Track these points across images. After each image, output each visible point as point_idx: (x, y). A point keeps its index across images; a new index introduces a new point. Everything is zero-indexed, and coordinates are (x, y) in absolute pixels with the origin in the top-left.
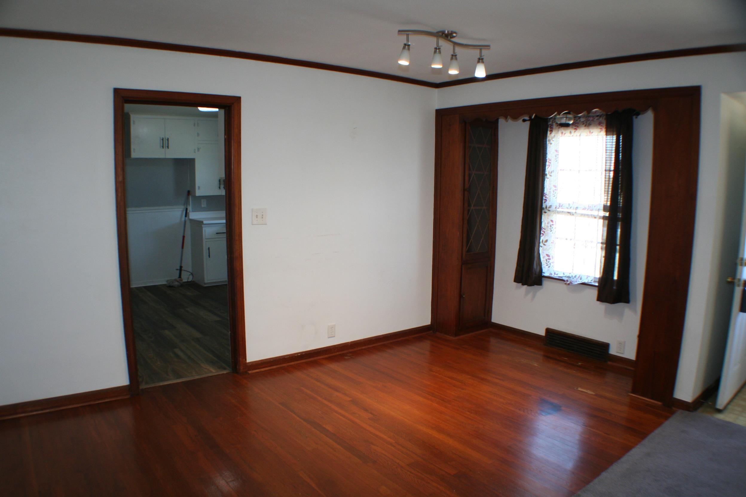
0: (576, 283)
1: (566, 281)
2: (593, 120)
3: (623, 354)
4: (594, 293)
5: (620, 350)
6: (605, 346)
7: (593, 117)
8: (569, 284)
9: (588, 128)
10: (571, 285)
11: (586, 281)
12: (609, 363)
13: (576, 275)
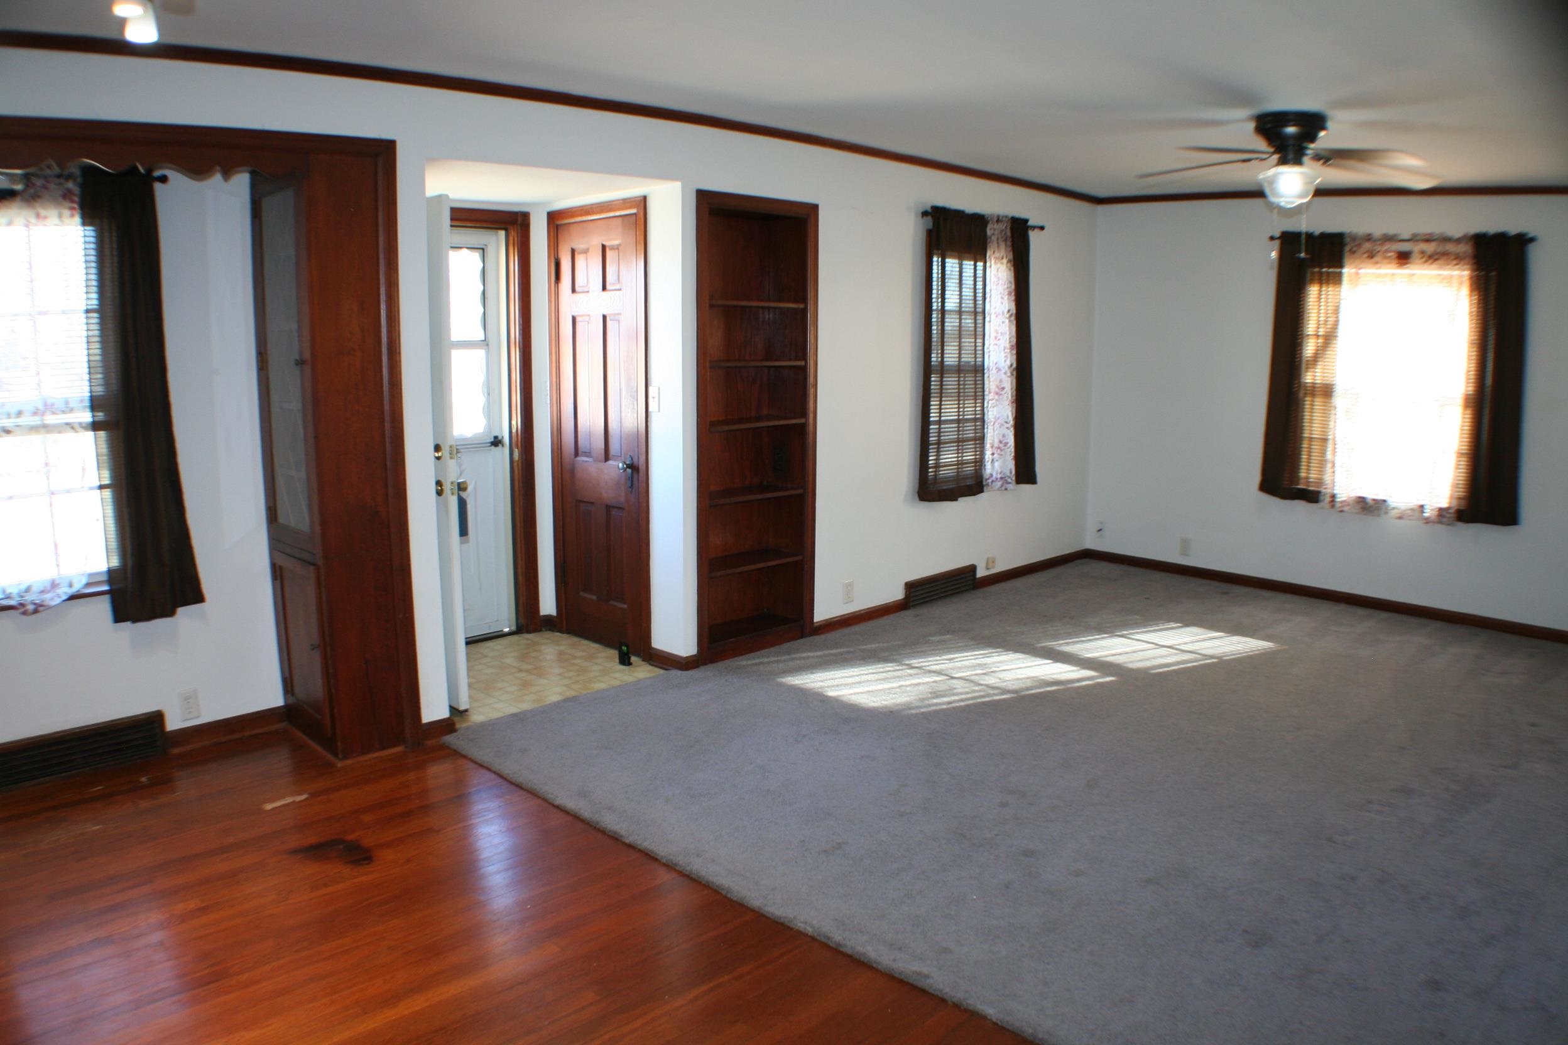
0: (58, 601)
1: (19, 607)
2: (45, 187)
3: (198, 717)
4: (103, 608)
5: (190, 712)
6: (156, 719)
7: (45, 178)
8: (36, 611)
9: (32, 207)
10: (44, 610)
11: (77, 587)
12: (176, 751)
13: (28, 584)
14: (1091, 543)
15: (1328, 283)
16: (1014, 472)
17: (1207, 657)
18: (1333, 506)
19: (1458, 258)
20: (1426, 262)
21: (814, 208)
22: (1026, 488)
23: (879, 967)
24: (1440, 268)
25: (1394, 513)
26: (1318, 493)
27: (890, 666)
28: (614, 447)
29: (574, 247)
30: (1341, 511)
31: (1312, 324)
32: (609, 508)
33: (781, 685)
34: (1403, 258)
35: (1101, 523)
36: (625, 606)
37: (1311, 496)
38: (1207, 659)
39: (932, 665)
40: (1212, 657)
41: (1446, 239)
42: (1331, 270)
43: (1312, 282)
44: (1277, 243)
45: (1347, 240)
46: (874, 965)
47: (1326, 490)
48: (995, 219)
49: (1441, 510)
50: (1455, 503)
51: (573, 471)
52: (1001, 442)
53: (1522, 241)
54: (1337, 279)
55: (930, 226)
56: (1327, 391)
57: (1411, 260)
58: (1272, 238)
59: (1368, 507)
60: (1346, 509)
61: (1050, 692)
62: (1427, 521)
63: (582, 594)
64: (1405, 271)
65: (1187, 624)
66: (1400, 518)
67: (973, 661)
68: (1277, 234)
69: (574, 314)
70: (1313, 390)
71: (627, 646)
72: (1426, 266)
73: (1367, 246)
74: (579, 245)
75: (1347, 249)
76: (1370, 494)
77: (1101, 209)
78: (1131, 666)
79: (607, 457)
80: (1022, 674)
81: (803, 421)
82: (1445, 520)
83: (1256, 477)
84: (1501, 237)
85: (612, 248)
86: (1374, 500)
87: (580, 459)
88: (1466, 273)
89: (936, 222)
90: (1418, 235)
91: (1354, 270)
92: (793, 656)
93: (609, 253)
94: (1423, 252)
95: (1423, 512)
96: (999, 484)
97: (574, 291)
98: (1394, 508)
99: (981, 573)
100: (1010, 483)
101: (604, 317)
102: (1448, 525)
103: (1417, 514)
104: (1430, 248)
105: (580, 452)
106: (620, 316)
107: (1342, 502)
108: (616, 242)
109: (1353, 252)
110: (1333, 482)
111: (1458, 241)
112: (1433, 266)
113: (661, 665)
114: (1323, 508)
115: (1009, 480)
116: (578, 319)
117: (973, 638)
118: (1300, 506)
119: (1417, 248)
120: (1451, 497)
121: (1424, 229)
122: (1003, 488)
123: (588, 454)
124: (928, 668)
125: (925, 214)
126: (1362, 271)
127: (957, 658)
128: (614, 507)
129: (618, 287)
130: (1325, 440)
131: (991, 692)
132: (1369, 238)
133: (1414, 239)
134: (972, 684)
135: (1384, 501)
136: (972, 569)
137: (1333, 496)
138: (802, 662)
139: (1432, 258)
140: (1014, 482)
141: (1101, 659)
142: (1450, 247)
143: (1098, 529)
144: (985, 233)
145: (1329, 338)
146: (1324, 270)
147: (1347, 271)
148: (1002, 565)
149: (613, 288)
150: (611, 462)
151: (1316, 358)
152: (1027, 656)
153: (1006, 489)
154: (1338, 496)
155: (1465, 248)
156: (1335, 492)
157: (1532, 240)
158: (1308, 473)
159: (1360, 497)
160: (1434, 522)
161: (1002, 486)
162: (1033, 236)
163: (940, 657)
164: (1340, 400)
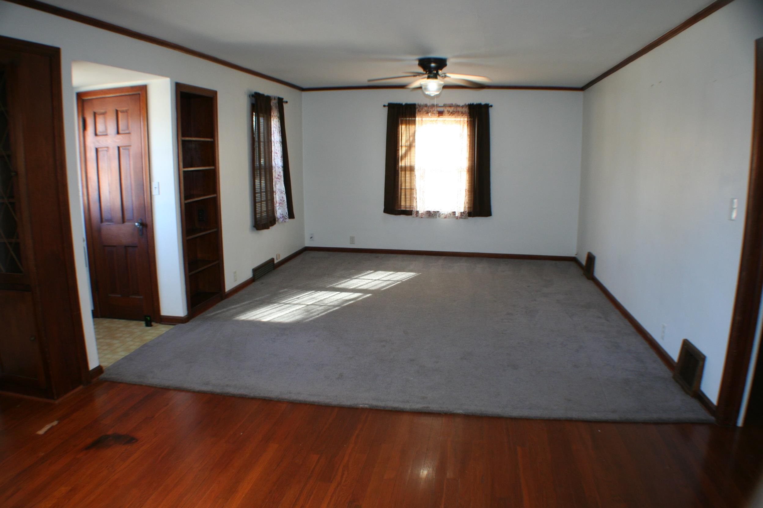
14: (308, 243)
15: (409, 124)
16: (287, 214)
17: (395, 282)
18: (417, 216)
19: (463, 114)
20: (450, 115)
21: (215, 93)
22: (291, 220)
23: (407, 410)
24: (455, 117)
25: (443, 216)
26: (412, 211)
27: (276, 305)
28: (128, 215)
29: (96, 111)
30: (422, 218)
31: (404, 140)
32: (126, 247)
33: (238, 321)
34: (441, 113)
35: (312, 234)
36: (141, 297)
37: (408, 213)
38: (397, 282)
39: (294, 301)
40: (398, 281)
41: (458, 106)
42: (410, 119)
43: (402, 124)
44: (386, 108)
45: (417, 106)
46: (405, 410)
47: (415, 210)
48: (273, 98)
49: (461, 213)
50: (467, 210)
51: (99, 231)
52: (281, 200)
53: (487, 107)
54: (414, 122)
55: (254, 102)
56: (412, 169)
57: (444, 114)
58: (384, 106)
59: (431, 215)
60: (423, 216)
61: (351, 304)
62: (457, 218)
63: (110, 295)
64: (441, 119)
65: (376, 270)
66: (445, 218)
67: (308, 297)
68: (387, 104)
69: (97, 147)
70: (405, 169)
71: (149, 316)
72: (450, 116)
73: (426, 109)
74: (98, 110)
75: (417, 110)
76: (432, 209)
77: (304, 94)
78: (371, 289)
79: (123, 220)
80: (334, 299)
81: (215, 195)
82: (463, 217)
83: (382, 207)
84: (479, 105)
85: (122, 112)
86: (434, 212)
87: (105, 224)
88: (466, 119)
89: (256, 100)
90: (446, 104)
91: (420, 119)
92: (228, 308)
93: (120, 115)
94: (449, 112)
95: (455, 214)
96: (281, 220)
97: (96, 135)
98: (443, 214)
99: (276, 261)
100: (286, 219)
101: (119, 148)
102: (464, 219)
103: (452, 215)
104: (451, 110)
105: (104, 220)
106: (129, 147)
107: (421, 214)
108: (124, 109)
109: (419, 111)
110: (417, 206)
111: (462, 107)
112: (453, 116)
113: (170, 323)
114: (413, 217)
115: (286, 218)
116: (99, 150)
117: (297, 288)
118: (402, 217)
119: (446, 110)
120: (465, 207)
121: (449, 102)
122: (284, 222)
123: (110, 220)
124: (293, 303)
125: (253, 96)
126: (424, 119)
127: (300, 297)
128: (129, 246)
129: (127, 132)
130: (411, 189)
131: (330, 307)
132: (426, 106)
133: (445, 106)
134: (318, 306)
135: (438, 212)
136: (273, 260)
137: (417, 212)
138: (235, 310)
139: (452, 113)
140: (288, 218)
141: (357, 288)
142: (460, 109)
143: (311, 237)
144: (270, 104)
145: (410, 147)
146: (407, 119)
147: (418, 119)
148: (283, 257)
149: (123, 132)
150: (126, 224)
151: (406, 154)
152: (327, 292)
153: (285, 222)
154: (419, 211)
155: (466, 110)
156: (418, 210)
157: (491, 106)
158: (404, 204)
159: (428, 211)
160: (460, 218)
161: (283, 220)
162: (285, 105)
163: (292, 298)
164: (417, 172)
